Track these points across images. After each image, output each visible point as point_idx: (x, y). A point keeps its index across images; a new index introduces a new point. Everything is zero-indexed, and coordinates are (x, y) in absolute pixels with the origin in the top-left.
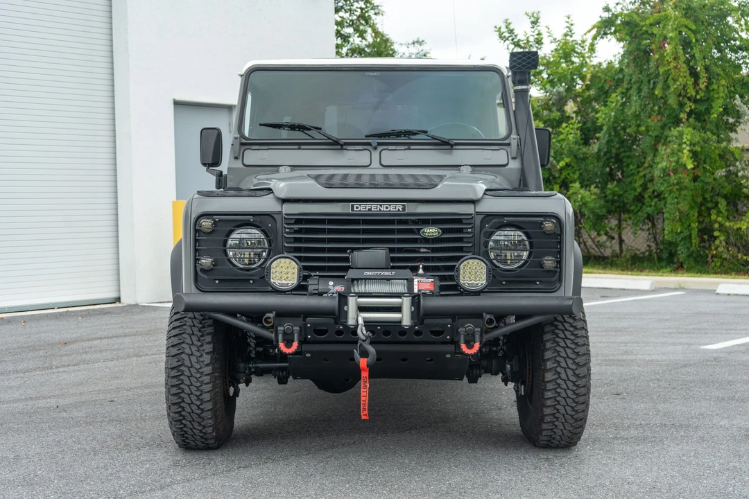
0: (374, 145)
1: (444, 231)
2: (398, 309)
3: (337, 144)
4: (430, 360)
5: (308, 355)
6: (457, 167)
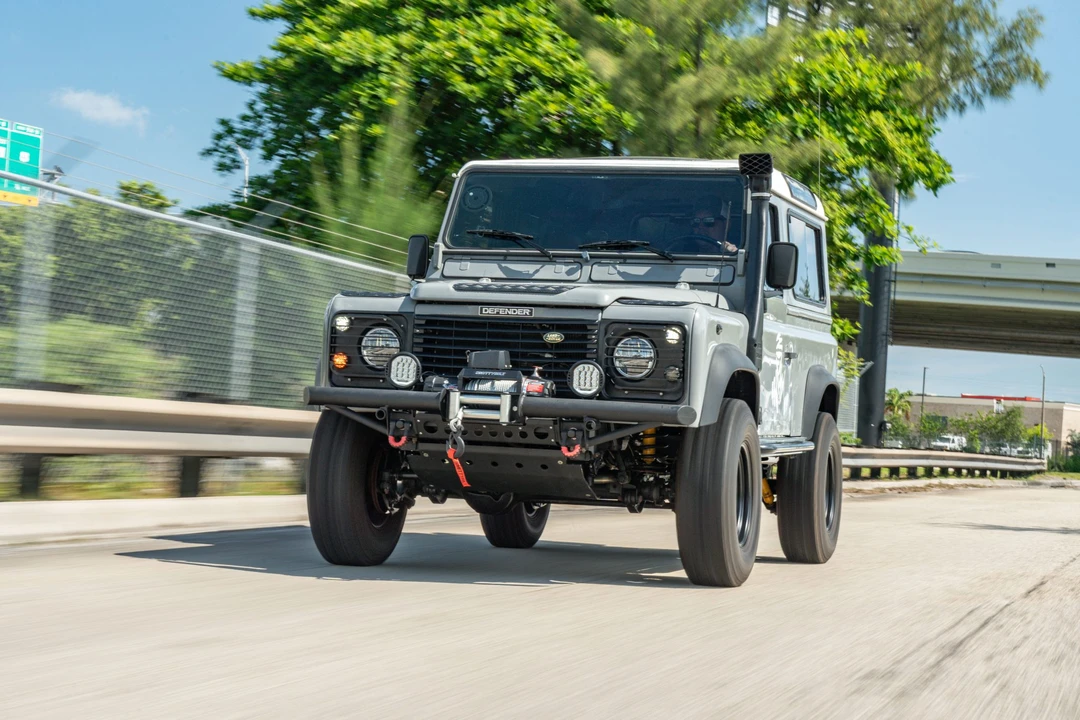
0: (585, 258)
1: (568, 337)
2: (496, 408)
3: (545, 255)
4: (544, 467)
5: (426, 455)
6: (673, 284)
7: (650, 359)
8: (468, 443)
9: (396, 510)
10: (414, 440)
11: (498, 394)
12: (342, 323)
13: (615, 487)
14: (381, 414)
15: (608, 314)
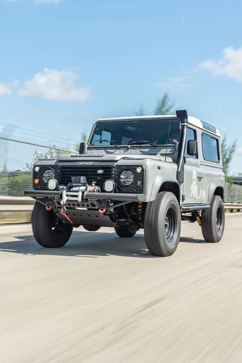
0: (129, 147)
1: (105, 171)
2: (77, 196)
3: (117, 147)
4: (97, 216)
6: (156, 154)
7: (132, 178)
11: (77, 191)
12: (37, 169)
14: (43, 199)
15: (118, 163)
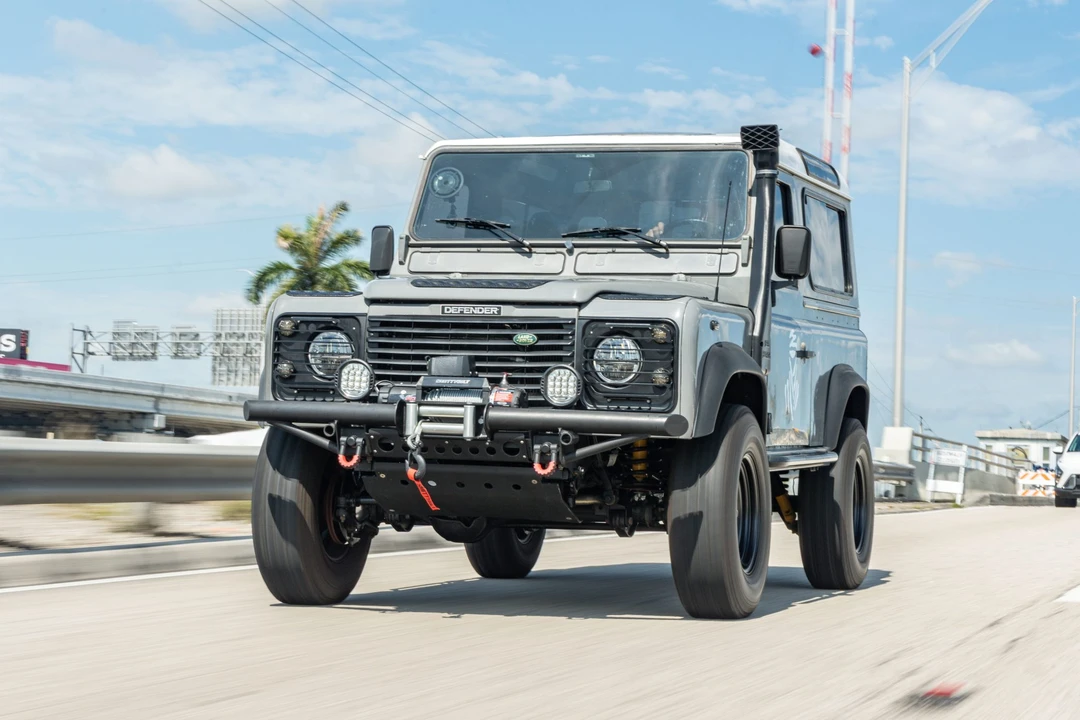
0: (568, 247)
1: (541, 337)
2: (460, 421)
4: (517, 487)
5: (383, 476)
6: (668, 275)
7: (635, 361)
8: (428, 461)
9: (357, 540)
10: (369, 460)
11: (461, 405)
12: (286, 327)
13: (601, 508)
14: (330, 429)
15: (586, 312)
